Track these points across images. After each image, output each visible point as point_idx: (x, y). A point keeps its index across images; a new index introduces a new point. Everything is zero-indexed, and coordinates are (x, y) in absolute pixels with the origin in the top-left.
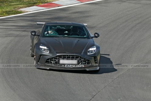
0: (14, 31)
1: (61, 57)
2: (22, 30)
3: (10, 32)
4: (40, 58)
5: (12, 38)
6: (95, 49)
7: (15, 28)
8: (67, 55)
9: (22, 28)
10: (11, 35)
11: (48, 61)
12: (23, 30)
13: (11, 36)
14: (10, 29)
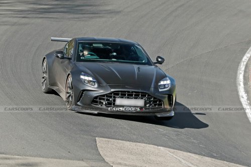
0: (10, 17)
1: (118, 94)
2: (21, 16)
3: (4, 19)
4: (82, 95)
5: (8, 27)
6: (168, 82)
7: (12, 14)
8: (128, 92)
9: (21, 13)
10: (6, 23)
11: (96, 100)
12: (23, 16)
13: (6, 25)
14: (4, 14)
